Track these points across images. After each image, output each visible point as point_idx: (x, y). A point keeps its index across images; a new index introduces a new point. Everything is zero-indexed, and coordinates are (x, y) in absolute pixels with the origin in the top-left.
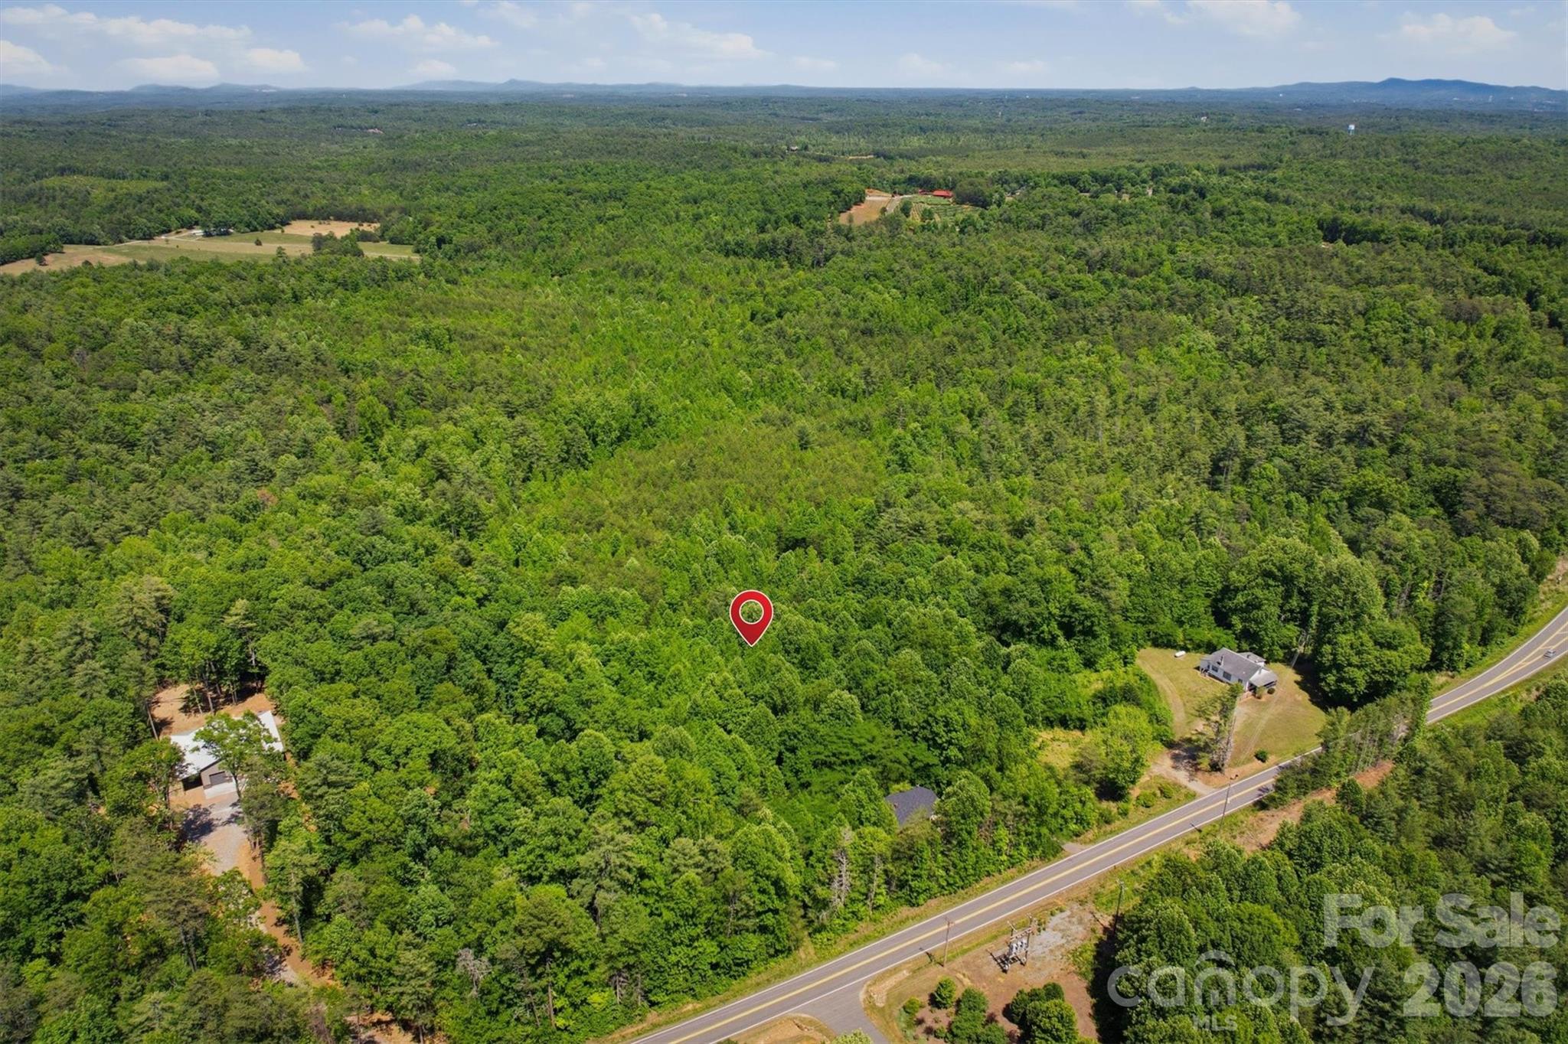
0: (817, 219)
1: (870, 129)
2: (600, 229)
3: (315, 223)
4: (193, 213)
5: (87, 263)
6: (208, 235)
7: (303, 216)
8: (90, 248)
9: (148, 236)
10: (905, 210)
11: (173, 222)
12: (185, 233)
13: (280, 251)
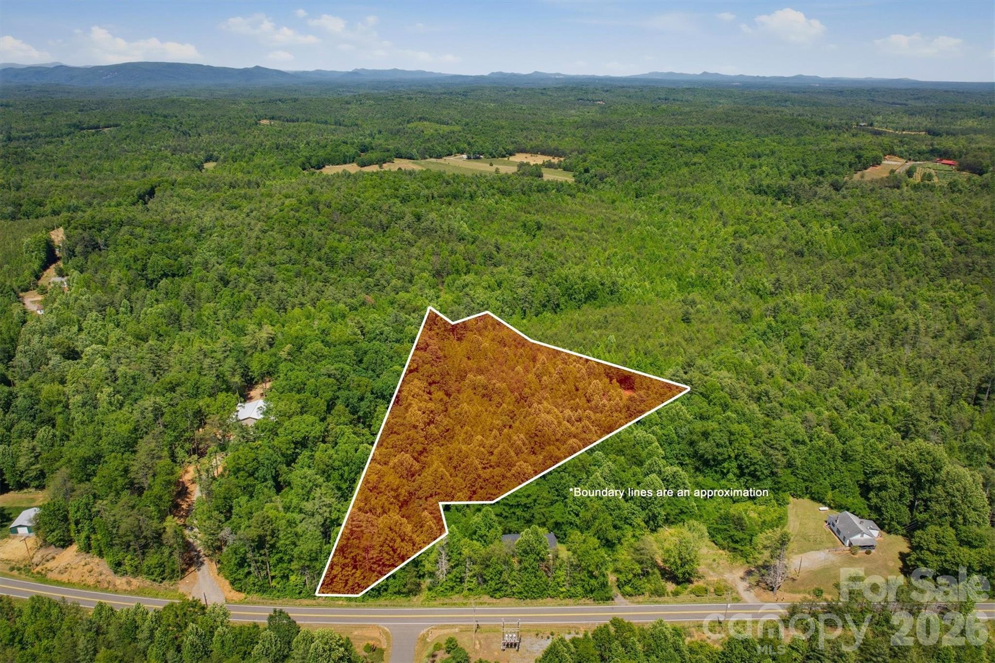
0: (837, 174)
1: (939, 113)
2: (685, 170)
3: (528, 155)
4: (466, 145)
5: (400, 169)
6: (469, 158)
7: (523, 151)
8: (408, 161)
9: (439, 157)
10: (910, 173)
11: (455, 150)
12: (459, 156)
13: (497, 171)
